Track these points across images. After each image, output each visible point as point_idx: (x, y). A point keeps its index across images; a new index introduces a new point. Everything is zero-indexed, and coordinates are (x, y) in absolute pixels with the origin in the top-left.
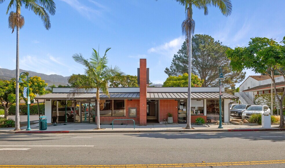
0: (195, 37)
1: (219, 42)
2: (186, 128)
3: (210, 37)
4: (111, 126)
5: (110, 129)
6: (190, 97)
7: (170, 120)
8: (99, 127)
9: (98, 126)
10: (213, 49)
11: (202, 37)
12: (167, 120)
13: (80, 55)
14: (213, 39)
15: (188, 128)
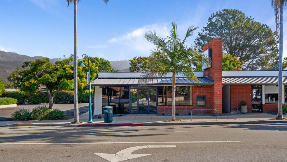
0: (223, 12)
1: (251, 18)
2: (276, 119)
3: (241, 13)
4: (190, 116)
5: (189, 121)
6: (282, 82)
7: (245, 109)
8: (175, 119)
9: (174, 117)
10: (246, 26)
11: (232, 11)
12: (240, 109)
13: (153, 33)
14: (243, 14)
15: (280, 118)
